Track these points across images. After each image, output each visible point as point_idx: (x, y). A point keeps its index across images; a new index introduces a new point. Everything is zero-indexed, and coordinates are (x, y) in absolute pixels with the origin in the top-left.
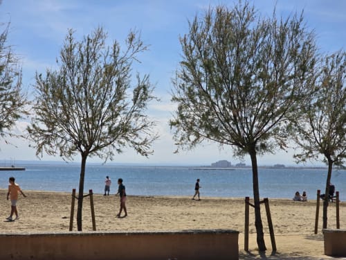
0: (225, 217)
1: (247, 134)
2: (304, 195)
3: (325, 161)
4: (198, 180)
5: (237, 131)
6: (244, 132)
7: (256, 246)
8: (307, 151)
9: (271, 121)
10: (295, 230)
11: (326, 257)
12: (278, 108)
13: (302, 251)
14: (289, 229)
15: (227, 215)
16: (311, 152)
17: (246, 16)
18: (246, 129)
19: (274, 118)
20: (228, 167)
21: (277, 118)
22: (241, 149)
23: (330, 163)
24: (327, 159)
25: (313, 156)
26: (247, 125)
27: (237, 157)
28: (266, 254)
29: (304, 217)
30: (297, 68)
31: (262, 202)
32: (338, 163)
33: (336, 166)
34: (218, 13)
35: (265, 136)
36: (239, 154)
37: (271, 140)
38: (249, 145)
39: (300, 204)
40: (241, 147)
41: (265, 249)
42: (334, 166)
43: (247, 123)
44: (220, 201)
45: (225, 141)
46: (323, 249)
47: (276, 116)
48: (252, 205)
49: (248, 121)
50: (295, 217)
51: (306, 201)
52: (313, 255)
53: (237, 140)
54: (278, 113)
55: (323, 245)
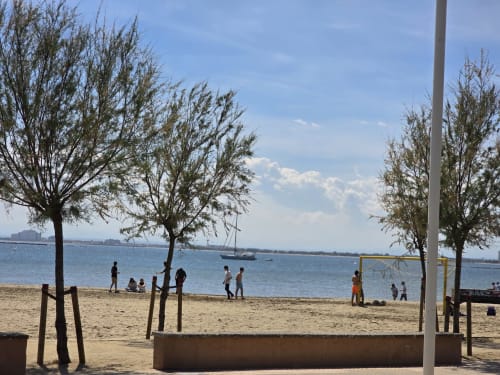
0: (20, 315)
1: (50, 191)
2: (142, 283)
3: (165, 236)
4: (115, 263)
5: (35, 186)
6: (46, 188)
7: (56, 357)
8: (141, 222)
9: (87, 174)
10: (121, 333)
11: (155, 371)
12: (100, 155)
13: (123, 363)
14: (113, 332)
15: (25, 311)
16: (146, 223)
17: (60, 18)
18: (48, 184)
19: (93, 170)
20: (37, 240)
21: (97, 170)
22: (40, 213)
23: (172, 238)
24: (167, 233)
25: (149, 228)
26: (51, 179)
27: (35, 224)
28: (69, 369)
29: (136, 314)
30: (128, 100)
31: (67, 292)
32: (183, 240)
33: (179, 244)
34: (15, 7)
35: (78, 195)
36: (37, 220)
37: (86, 202)
38: (52, 207)
39: (135, 297)
40: (40, 209)
41: (69, 361)
42: (177, 244)
43: (51, 174)
44: (17, 289)
45: (16, 200)
46: (151, 360)
47: (96, 167)
48: (52, 297)
49: (53, 171)
50: (124, 314)
51: (144, 291)
52: (138, 369)
53: (34, 200)
54: (99, 162)
55: (152, 355)
